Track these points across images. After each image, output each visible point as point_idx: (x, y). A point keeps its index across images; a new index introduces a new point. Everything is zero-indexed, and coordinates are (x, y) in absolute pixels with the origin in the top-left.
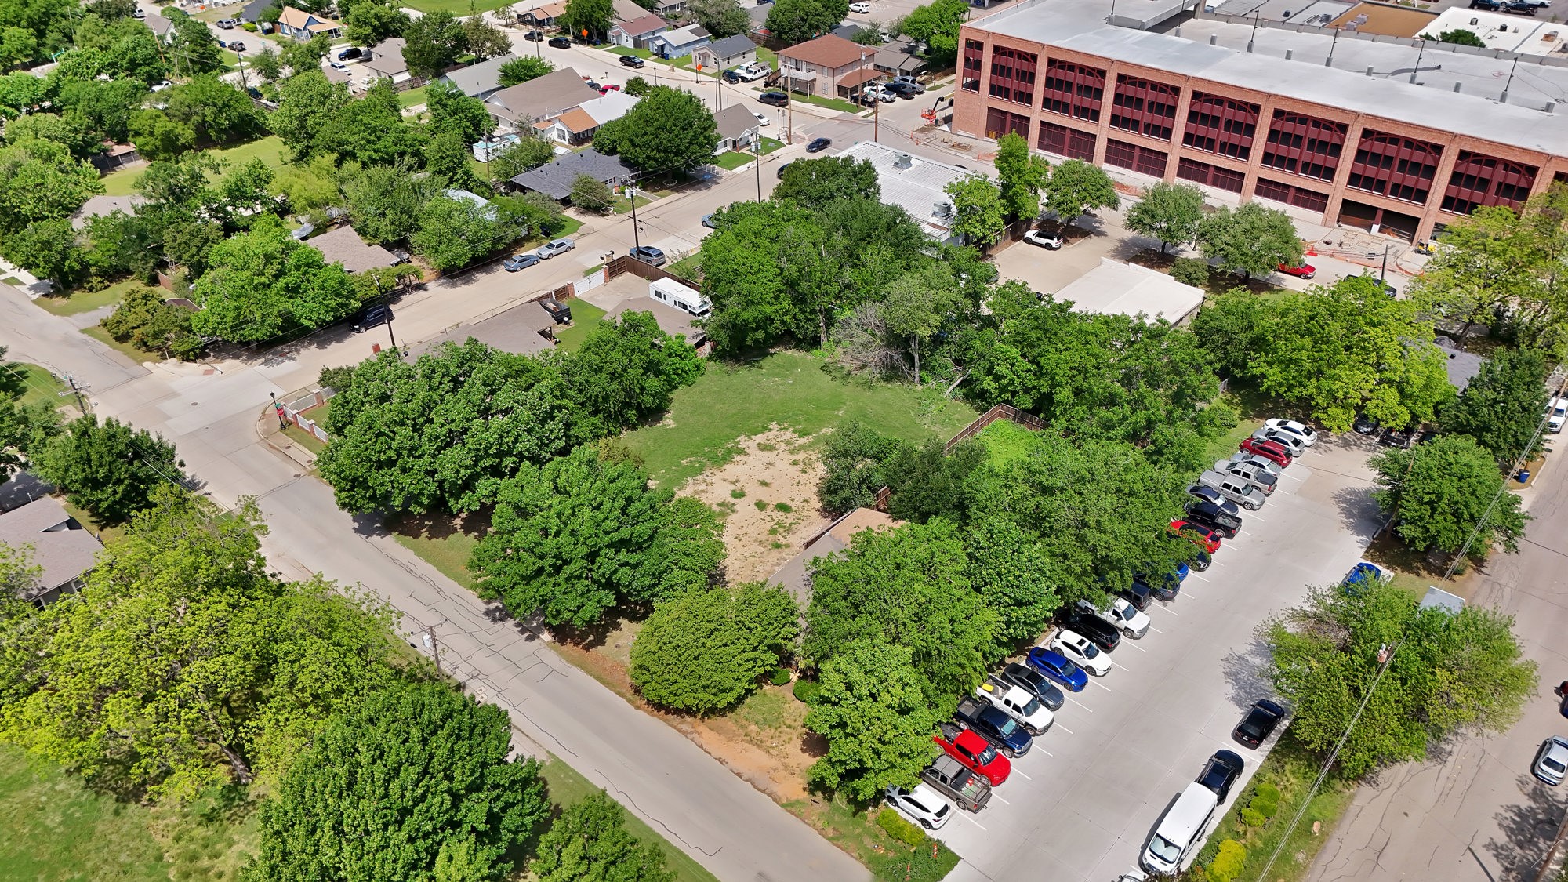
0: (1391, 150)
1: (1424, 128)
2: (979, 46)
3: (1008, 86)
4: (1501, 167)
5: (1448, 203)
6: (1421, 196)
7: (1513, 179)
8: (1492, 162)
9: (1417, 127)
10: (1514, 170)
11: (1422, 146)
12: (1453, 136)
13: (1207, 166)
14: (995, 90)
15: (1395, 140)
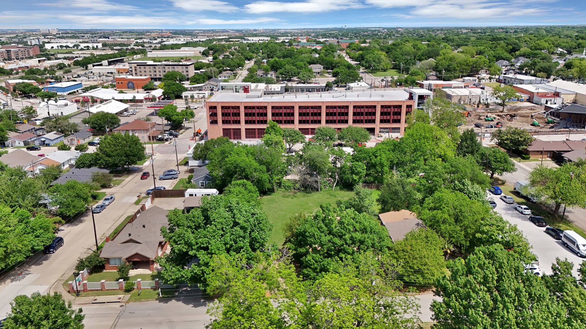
0: (362, 110)
1: (370, 102)
2: (215, 108)
3: (229, 119)
4: (392, 107)
5: (382, 121)
6: (374, 121)
7: (396, 110)
8: (390, 107)
9: (368, 102)
10: (396, 107)
11: (370, 107)
12: (378, 102)
13: (308, 129)
14: (224, 122)
15: (362, 107)
